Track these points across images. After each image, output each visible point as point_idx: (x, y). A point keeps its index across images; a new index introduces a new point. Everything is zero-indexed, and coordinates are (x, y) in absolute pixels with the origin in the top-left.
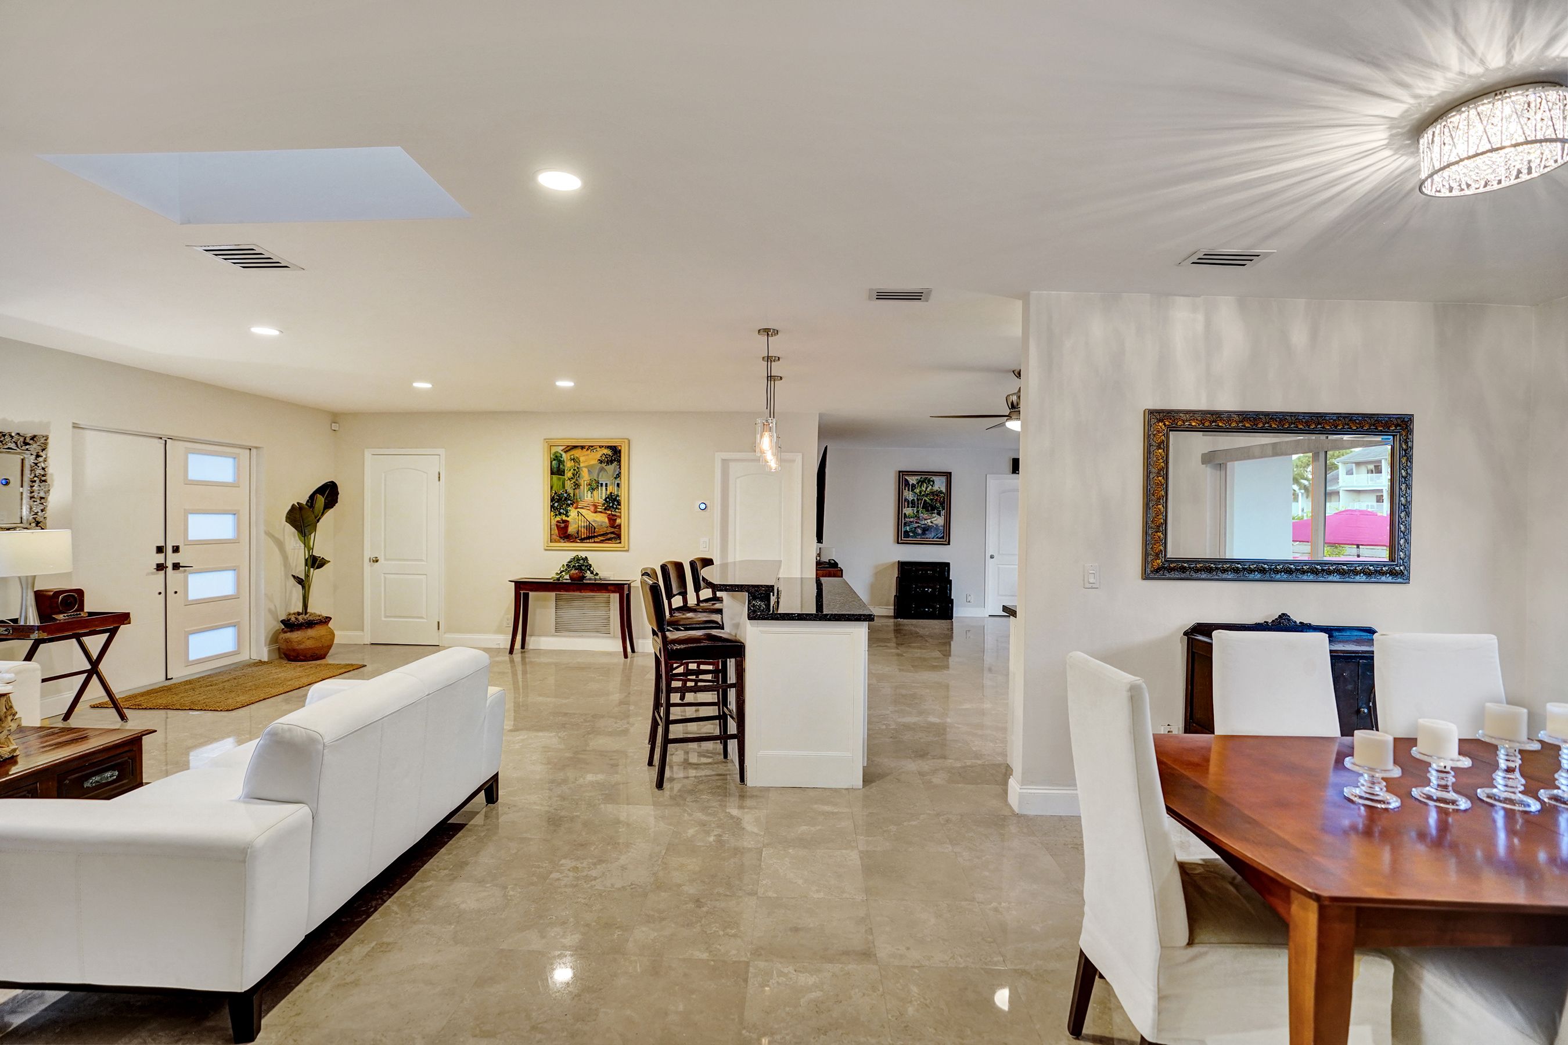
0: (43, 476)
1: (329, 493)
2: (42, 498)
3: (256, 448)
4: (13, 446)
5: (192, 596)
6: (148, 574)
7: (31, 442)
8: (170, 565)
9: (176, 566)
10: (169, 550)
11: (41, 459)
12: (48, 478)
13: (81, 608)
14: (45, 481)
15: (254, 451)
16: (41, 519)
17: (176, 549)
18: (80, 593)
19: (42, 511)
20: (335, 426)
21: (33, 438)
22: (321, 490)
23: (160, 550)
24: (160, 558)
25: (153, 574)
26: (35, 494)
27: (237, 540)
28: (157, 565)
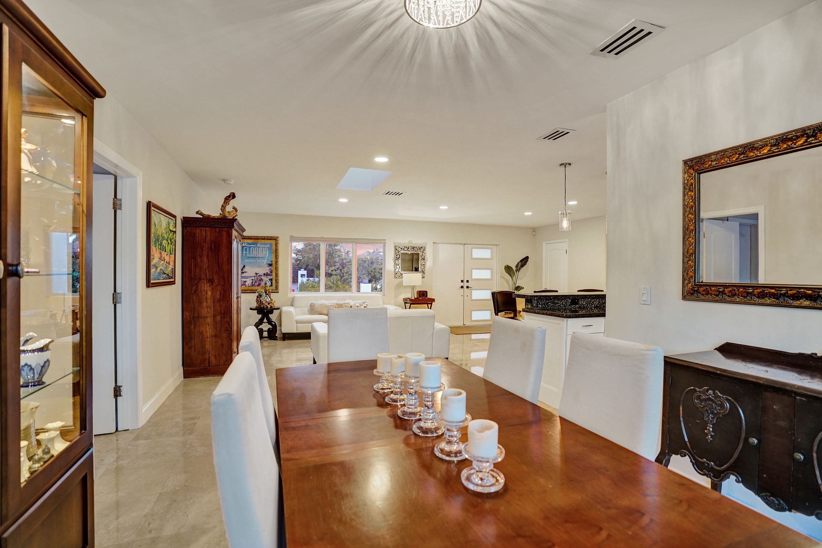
0: (424, 258)
1: (524, 261)
2: (424, 265)
3: (498, 245)
4: (417, 250)
5: (473, 298)
6: (458, 289)
7: (421, 249)
8: (465, 287)
9: (468, 287)
10: (465, 281)
11: (424, 253)
12: (425, 259)
13: (427, 296)
14: (424, 260)
15: (498, 246)
16: (424, 271)
17: (468, 281)
18: (426, 292)
19: (424, 268)
20: (534, 233)
21: (421, 248)
22: (521, 261)
23: (462, 281)
24: (462, 284)
25: (460, 289)
26: (422, 263)
27: (491, 280)
28: (461, 286)
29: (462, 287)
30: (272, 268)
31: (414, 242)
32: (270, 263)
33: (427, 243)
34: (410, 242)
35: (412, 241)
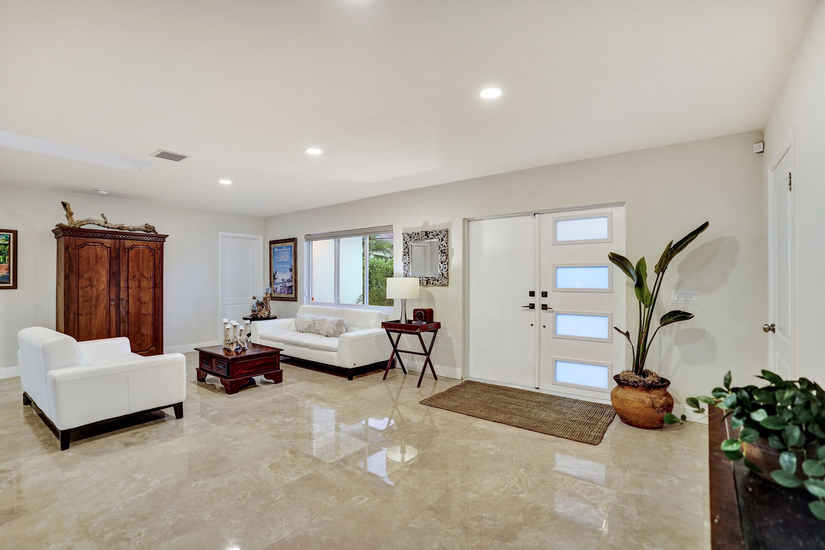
0: (445, 250)
2: (444, 262)
4: (432, 237)
5: (561, 332)
6: (522, 310)
7: (444, 233)
8: (539, 306)
9: (544, 307)
10: (539, 294)
11: (443, 242)
12: (448, 251)
13: (426, 320)
16: (445, 273)
17: (543, 294)
18: (425, 311)
19: (445, 268)
21: (440, 232)
23: (531, 294)
24: (532, 300)
25: (527, 310)
27: (610, 290)
28: (530, 304)
29: (532, 306)
30: (292, 273)
31: (431, 224)
32: (290, 267)
33: (451, 222)
34: (426, 223)
35: (428, 222)
